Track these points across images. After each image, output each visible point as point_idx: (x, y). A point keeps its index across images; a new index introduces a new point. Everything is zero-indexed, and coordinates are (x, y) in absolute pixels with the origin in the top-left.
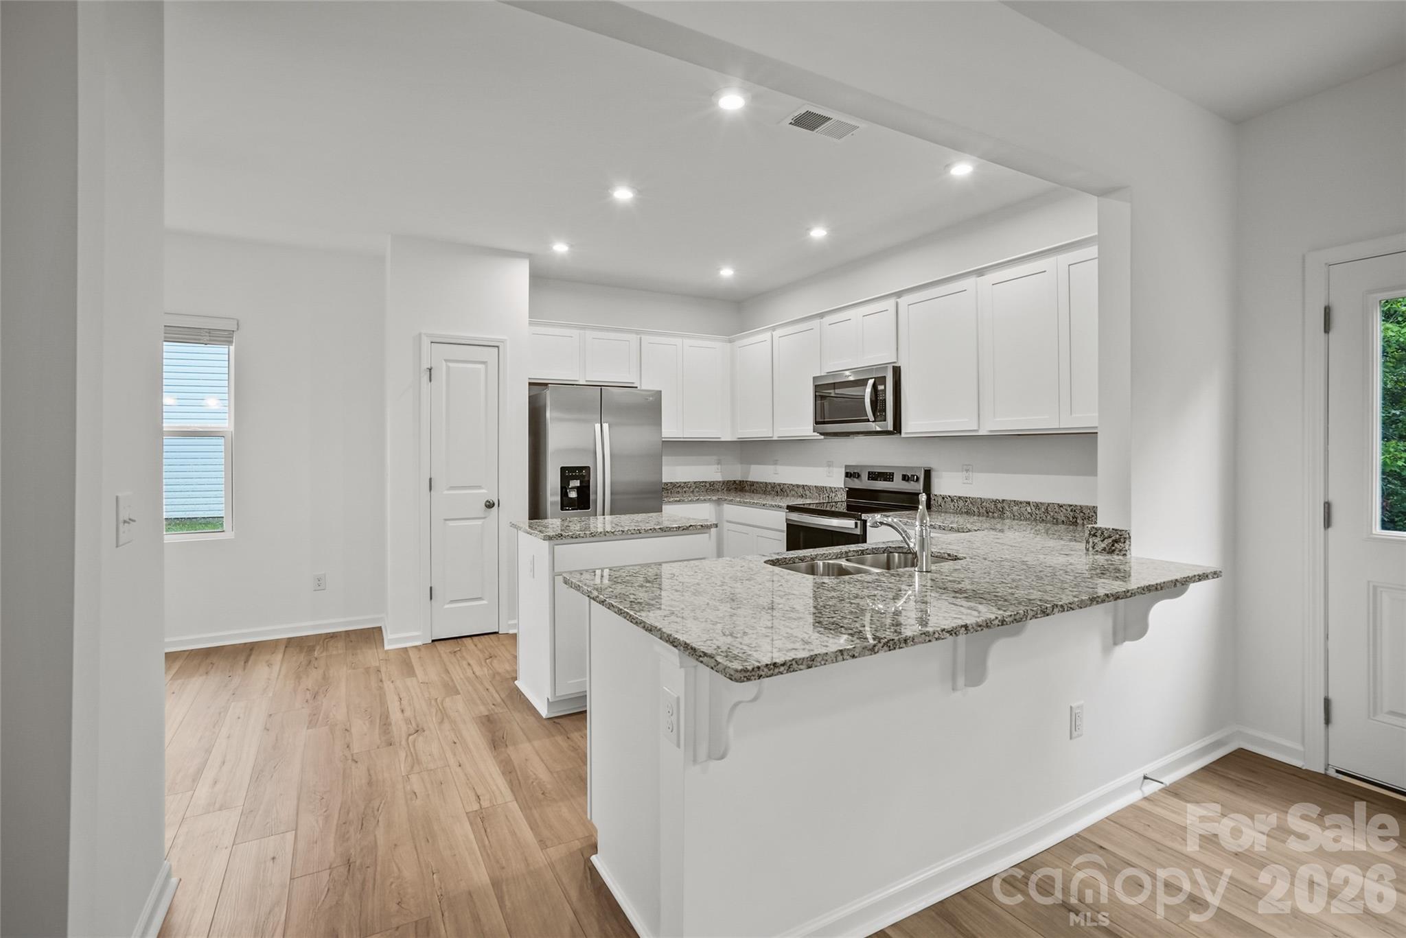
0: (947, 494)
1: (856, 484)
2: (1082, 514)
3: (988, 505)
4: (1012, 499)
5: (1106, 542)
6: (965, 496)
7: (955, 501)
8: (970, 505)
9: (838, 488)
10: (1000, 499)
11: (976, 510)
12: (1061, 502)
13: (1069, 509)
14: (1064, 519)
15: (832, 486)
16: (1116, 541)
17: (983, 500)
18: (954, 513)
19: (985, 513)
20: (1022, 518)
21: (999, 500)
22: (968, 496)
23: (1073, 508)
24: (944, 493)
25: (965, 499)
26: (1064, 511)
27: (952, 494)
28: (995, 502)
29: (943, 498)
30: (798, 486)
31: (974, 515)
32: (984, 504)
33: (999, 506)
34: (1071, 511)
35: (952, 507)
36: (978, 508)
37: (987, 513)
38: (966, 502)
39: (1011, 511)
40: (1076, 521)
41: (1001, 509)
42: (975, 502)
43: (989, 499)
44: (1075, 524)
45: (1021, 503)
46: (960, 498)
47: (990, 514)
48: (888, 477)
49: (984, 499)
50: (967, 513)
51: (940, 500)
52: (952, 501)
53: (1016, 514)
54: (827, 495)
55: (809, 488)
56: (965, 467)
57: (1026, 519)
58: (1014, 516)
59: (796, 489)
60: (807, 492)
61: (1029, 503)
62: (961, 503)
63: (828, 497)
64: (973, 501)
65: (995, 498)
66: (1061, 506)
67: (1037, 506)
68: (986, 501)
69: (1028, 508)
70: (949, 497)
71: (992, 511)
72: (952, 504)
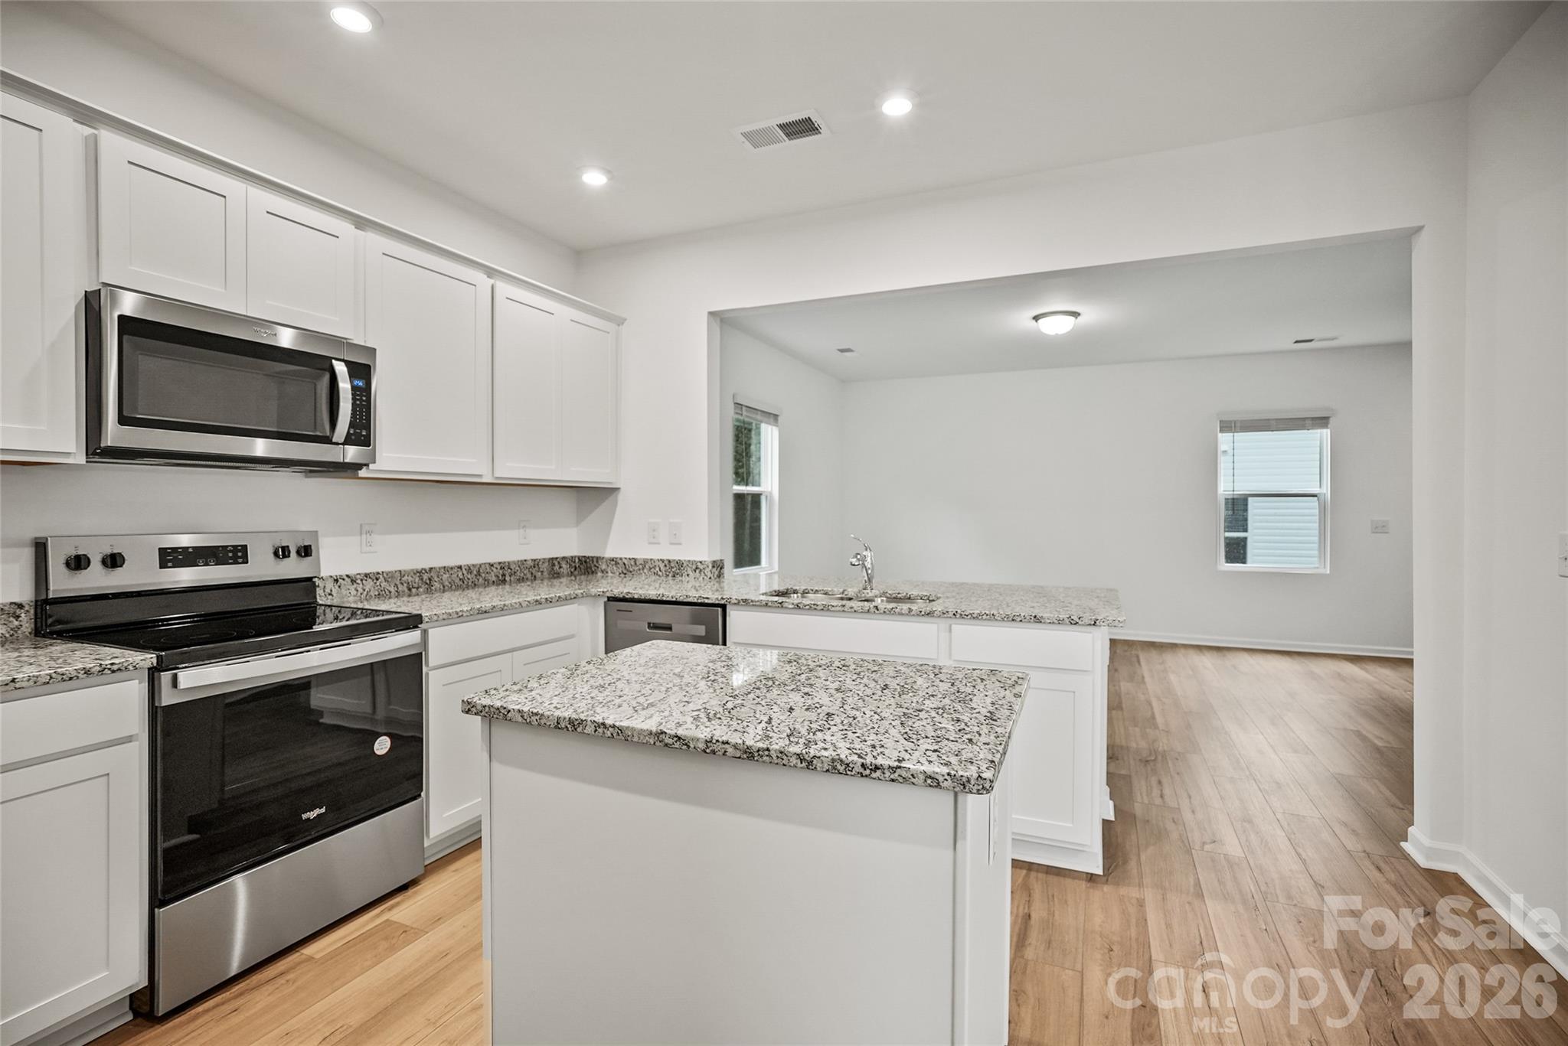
0: (344, 573)
1: (89, 581)
2: (509, 570)
3: (410, 579)
4: (441, 565)
6: (375, 571)
7: (359, 581)
8: (384, 584)
10: (427, 566)
11: (392, 589)
12: (492, 561)
13: (499, 568)
14: (494, 579)
17: (403, 573)
19: (406, 590)
20: (454, 587)
21: (425, 570)
22: (380, 571)
23: (503, 566)
24: (335, 573)
25: (375, 577)
26: (495, 570)
27: (352, 572)
28: (420, 573)
29: (336, 581)
31: (390, 598)
32: (406, 577)
33: (425, 577)
34: (501, 568)
35: (354, 592)
36: (396, 585)
37: (410, 590)
38: (377, 579)
39: (441, 582)
40: (505, 579)
41: (428, 582)
42: (392, 577)
43: (412, 570)
44: (504, 581)
45: (452, 568)
46: (366, 575)
47: (414, 590)
48: (238, 554)
50: (378, 597)
51: (330, 585)
52: (353, 581)
53: (447, 583)
56: (366, 528)
57: (458, 588)
58: (444, 587)
61: (460, 567)
62: (369, 584)
64: (389, 576)
65: (419, 567)
66: (492, 565)
67: (469, 570)
68: (408, 573)
69: (460, 574)
70: (347, 576)
71: (416, 585)
72: (352, 588)
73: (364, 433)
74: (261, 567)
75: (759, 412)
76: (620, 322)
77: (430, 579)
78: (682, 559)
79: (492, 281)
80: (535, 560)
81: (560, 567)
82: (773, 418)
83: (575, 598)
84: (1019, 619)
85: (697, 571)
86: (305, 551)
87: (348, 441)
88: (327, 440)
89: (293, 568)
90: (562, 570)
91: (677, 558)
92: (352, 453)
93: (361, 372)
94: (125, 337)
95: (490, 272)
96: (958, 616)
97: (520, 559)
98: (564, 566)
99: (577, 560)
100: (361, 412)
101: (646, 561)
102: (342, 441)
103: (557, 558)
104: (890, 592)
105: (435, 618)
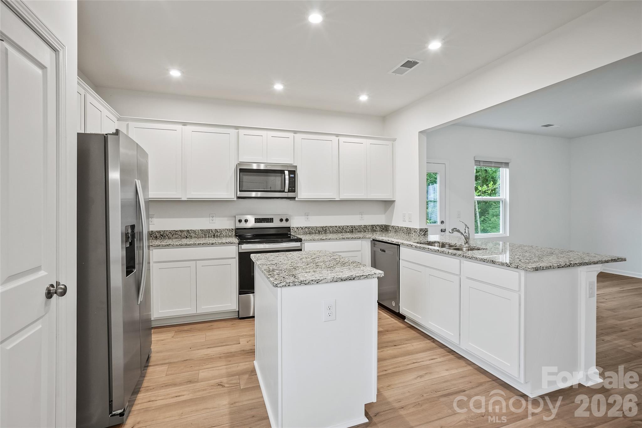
0: (299, 226)
1: (243, 225)
2: (355, 228)
3: (319, 229)
4: (330, 226)
5: (424, 232)
7: (304, 229)
8: (311, 230)
9: (223, 229)
10: (325, 226)
11: (314, 232)
12: (348, 225)
14: (349, 231)
15: (217, 229)
16: (426, 232)
18: (303, 234)
20: (334, 232)
23: (352, 227)
24: (296, 226)
25: (309, 228)
26: (349, 228)
27: (302, 226)
28: (322, 227)
29: (297, 228)
30: (181, 231)
31: (313, 234)
32: (318, 229)
33: (324, 229)
35: (302, 232)
37: (319, 232)
39: (329, 231)
42: (313, 228)
44: (353, 232)
45: (333, 227)
46: (306, 227)
47: (320, 232)
48: (271, 220)
49: (318, 227)
50: (310, 233)
51: (296, 229)
52: (302, 229)
53: (331, 231)
54: (213, 234)
55: (194, 231)
56: (306, 214)
59: (180, 233)
60: (192, 234)
61: (336, 226)
62: (307, 230)
63: (214, 235)
64: (312, 228)
65: (322, 226)
67: (339, 227)
68: (319, 227)
69: (336, 229)
70: (300, 227)
71: (321, 231)
72: (302, 231)
73: (294, 189)
74: (276, 224)
75: (493, 163)
76: (394, 140)
77: (326, 230)
78: (411, 227)
79: (338, 138)
80: (365, 226)
81: (376, 228)
82: (506, 164)
83: (359, 238)
84: (486, 261)
85: (415, 232)
86: (287, 220)
87: (289, 191)
88: (284, 191)
89: (284, 224)
90: (377, 229)
91: (409, 227)
92: (291, 195)
93: (293, 172)
94: (241, 173)
95: (337, 135)
96: (464, 257)
97: (359, 225)
98: (378, 228)
99: (384, 226)
100: (293, 183)
101: (401, 227)
102: (287, 191)
103: (375, 225)
104: (472, 246)
105: (306, 240)
